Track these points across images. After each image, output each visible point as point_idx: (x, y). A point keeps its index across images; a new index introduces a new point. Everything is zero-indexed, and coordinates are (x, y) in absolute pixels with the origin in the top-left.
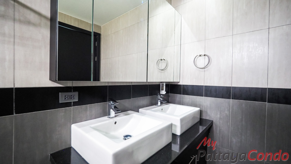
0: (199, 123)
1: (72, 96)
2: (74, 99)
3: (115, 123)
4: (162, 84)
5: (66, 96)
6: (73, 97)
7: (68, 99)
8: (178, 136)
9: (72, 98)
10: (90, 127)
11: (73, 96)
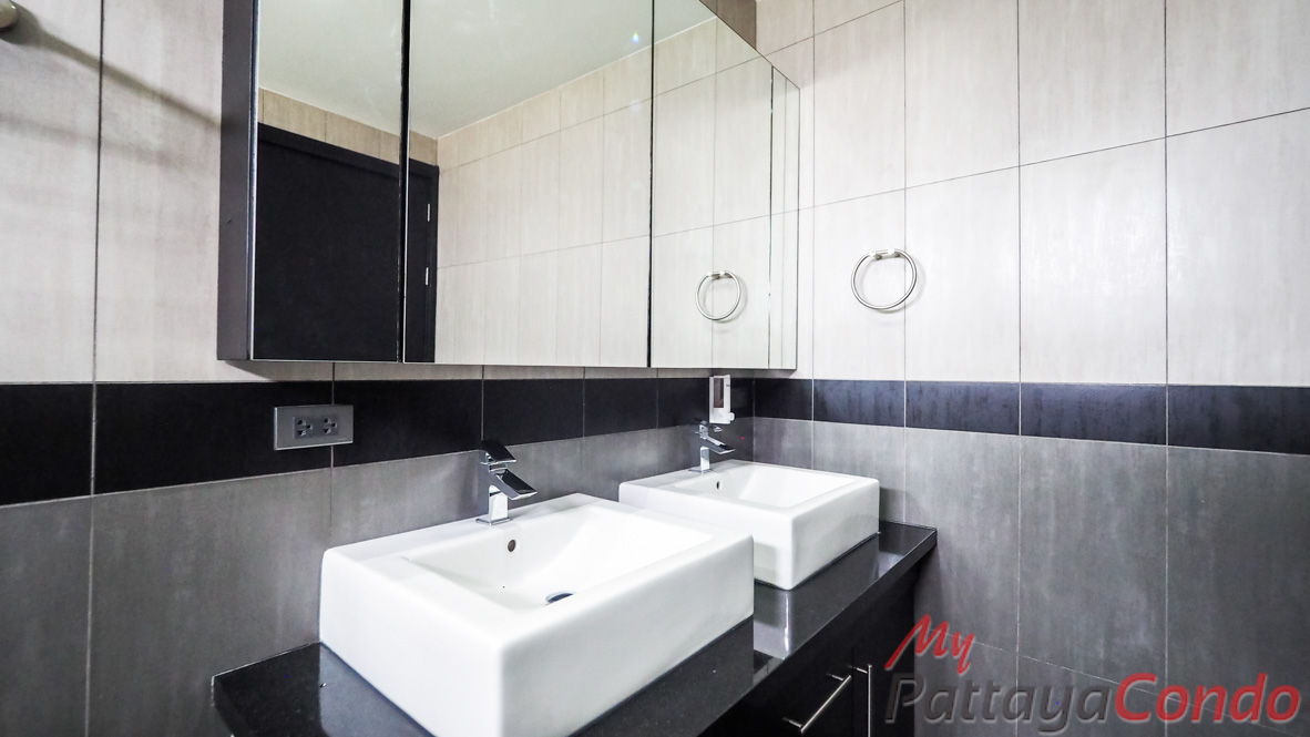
0: (876, 542)
1: (326, 421)
2: (335, 433)
3: (512, 546)
4: (716, 380)
5: (300, 422)
6: (334, 425)
7: (310, 435)
8: (782, 593)
9: (326, 431)
10: (404, 558)
11: (330, 422)
